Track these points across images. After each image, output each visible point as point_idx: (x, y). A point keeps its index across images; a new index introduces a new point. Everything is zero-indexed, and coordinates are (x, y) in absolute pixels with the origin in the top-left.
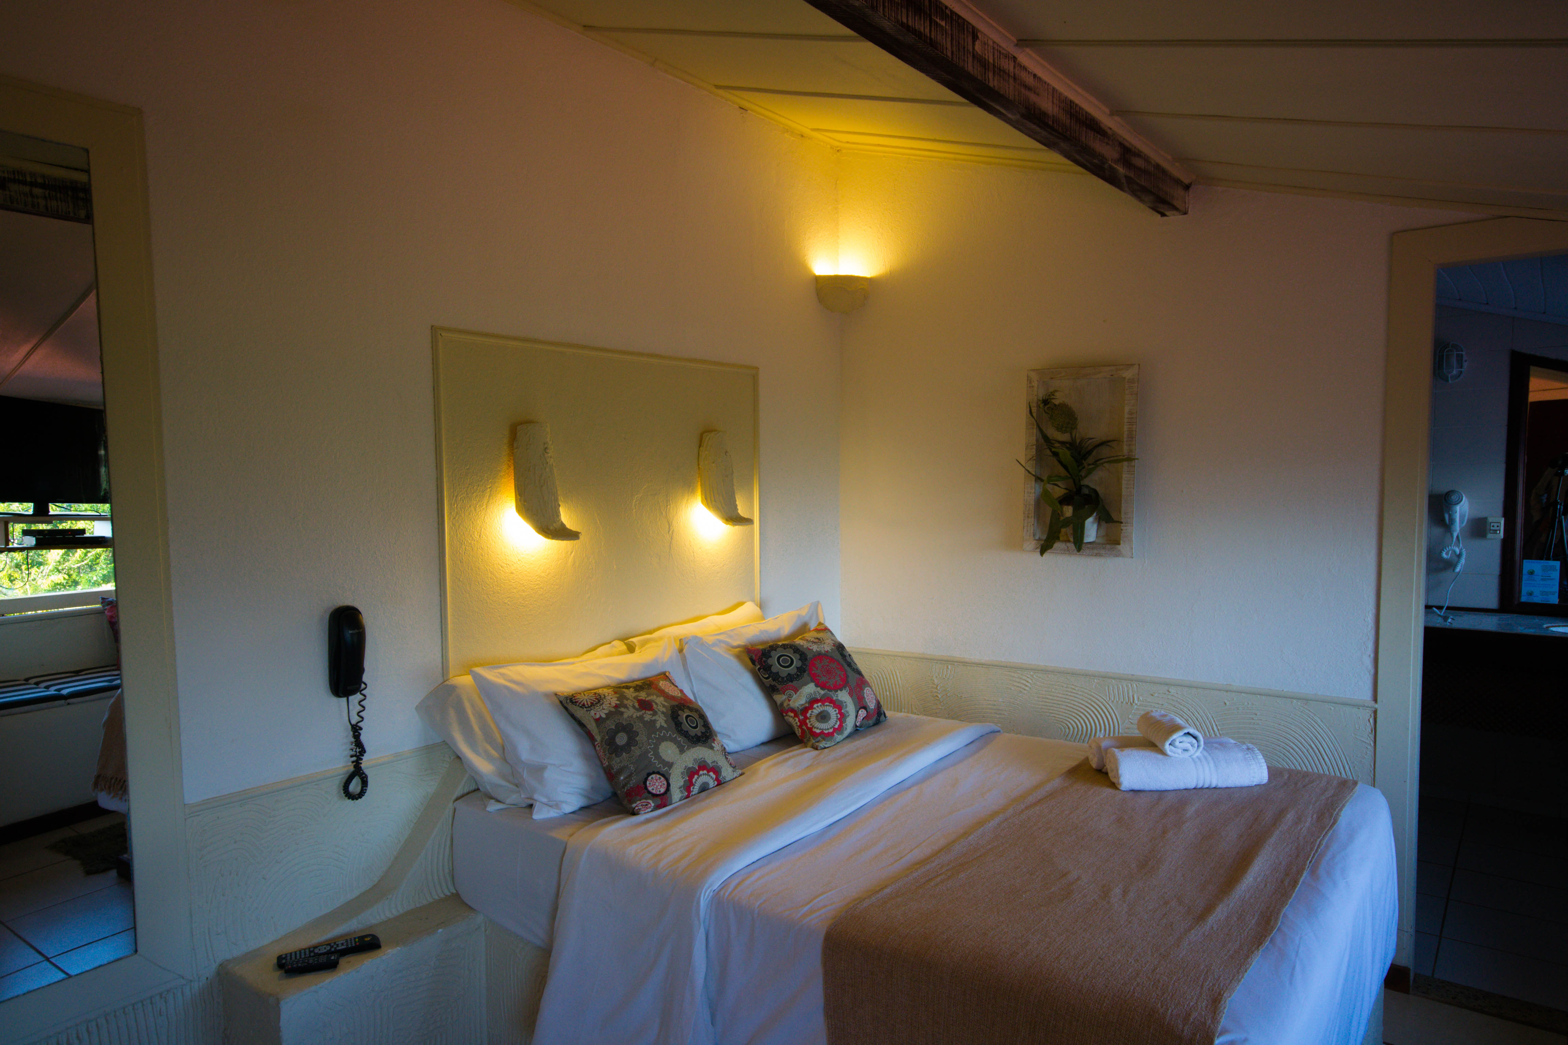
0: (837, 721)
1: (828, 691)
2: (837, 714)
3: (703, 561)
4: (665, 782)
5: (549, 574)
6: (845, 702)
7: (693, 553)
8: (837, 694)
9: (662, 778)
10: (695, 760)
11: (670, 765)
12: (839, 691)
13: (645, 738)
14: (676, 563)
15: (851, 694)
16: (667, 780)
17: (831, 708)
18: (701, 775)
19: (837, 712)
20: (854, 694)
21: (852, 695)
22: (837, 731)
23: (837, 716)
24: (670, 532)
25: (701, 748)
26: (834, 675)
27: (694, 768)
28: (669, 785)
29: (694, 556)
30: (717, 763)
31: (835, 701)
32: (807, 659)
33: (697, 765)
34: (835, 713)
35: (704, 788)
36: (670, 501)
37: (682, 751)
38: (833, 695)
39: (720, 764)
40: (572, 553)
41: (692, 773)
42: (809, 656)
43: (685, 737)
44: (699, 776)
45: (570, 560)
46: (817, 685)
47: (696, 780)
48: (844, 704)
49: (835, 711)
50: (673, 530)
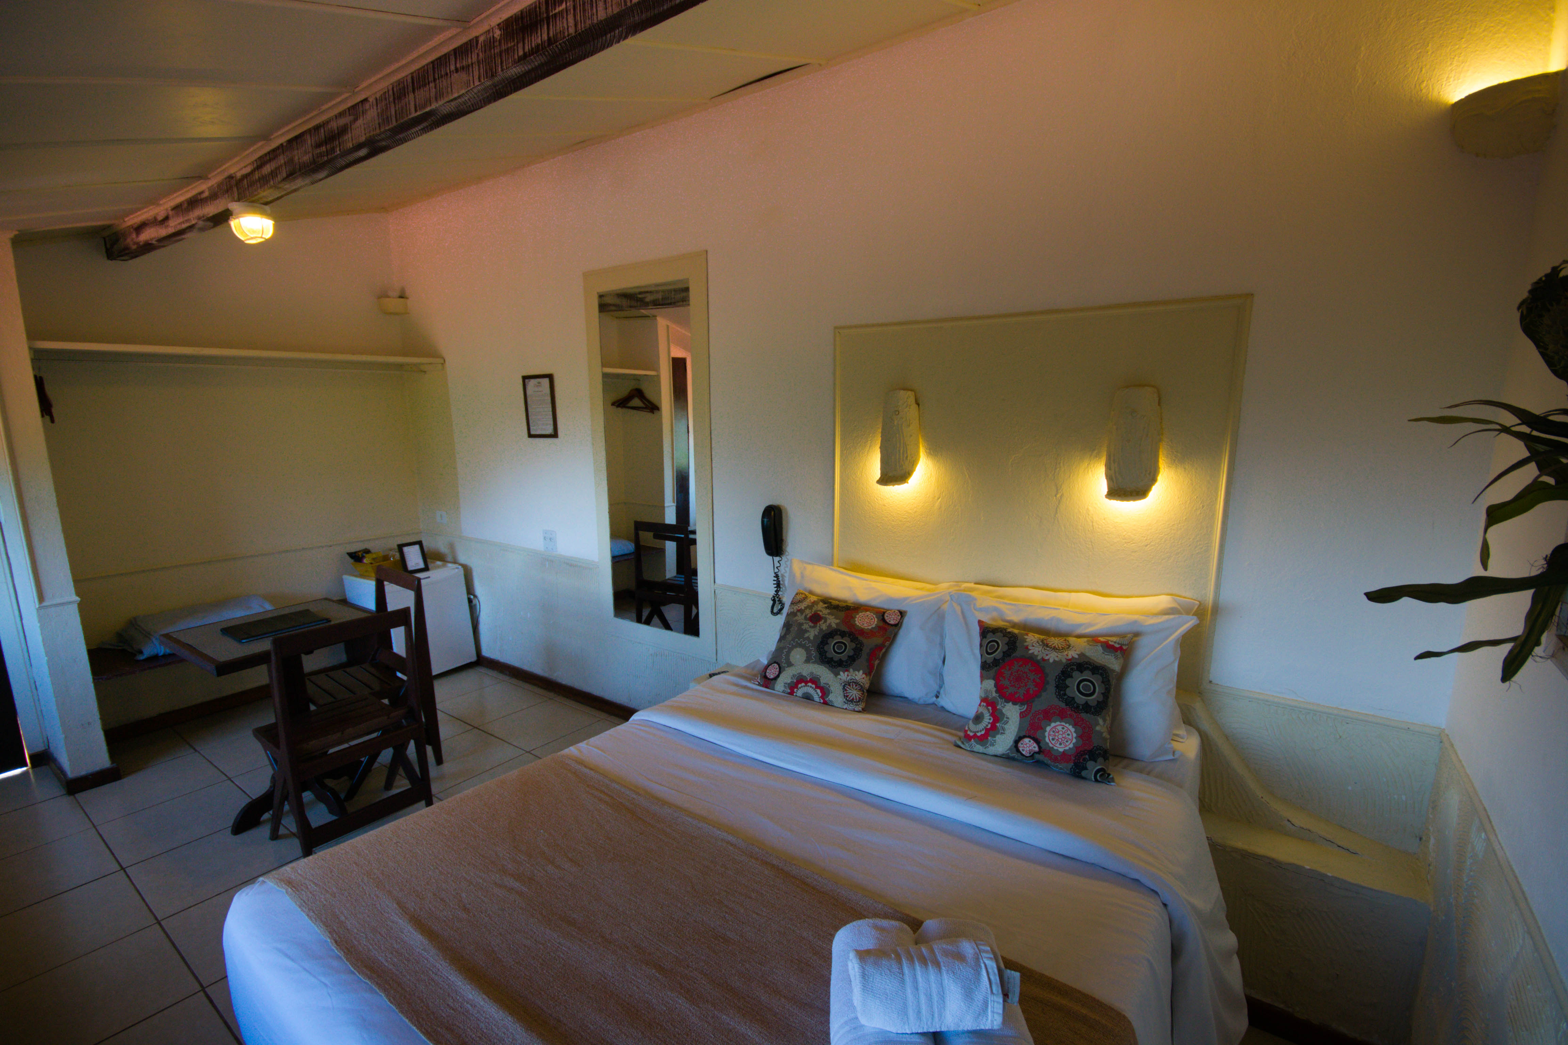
0: (983, 730)
1: (999, 696)
2: (989, 723)
3: (1107, 534)
4: (777, 673)
5: (915, 512)
6: (1008, 718)
7: (1092, 522)
8: (1005, 705)
9: (778, 670)
10: (812, 673)
11: (790, 664)
12: (1011, 703)
13: (791, 638)
14: (1063, 528)
15: (1022, 715)
16: (780, 673)
17: (988, 714)
18: (808, 686)
19: (991, 721)
20: (1028, 718)
21: (1023, 717)
22: (976, 739)
23: (987, 726)
24: (1058, 496)
25: (825, 668)
26: (1022, 685)
27: (807, 678)
28: (778, 676)
29: (1093, 526)
30: (829, 686)
31: (997, 709)
32: (1010, 656)
33: (811, 677)
34: (988, 721)
35: (807, 697)
36: (1060, 463)
37: (808, 660)
38: (1000, 703)
39: (832, 689)
40: (938, 499)
41: (801, 680)
42: (1018, 653)
43: (820, 654)
44: (806, 685)
45: (937, 504)
46: (996, 685)
47: (802, 687)
48: (1005, 719)
49: (990, 719)
50: (1062, 495)
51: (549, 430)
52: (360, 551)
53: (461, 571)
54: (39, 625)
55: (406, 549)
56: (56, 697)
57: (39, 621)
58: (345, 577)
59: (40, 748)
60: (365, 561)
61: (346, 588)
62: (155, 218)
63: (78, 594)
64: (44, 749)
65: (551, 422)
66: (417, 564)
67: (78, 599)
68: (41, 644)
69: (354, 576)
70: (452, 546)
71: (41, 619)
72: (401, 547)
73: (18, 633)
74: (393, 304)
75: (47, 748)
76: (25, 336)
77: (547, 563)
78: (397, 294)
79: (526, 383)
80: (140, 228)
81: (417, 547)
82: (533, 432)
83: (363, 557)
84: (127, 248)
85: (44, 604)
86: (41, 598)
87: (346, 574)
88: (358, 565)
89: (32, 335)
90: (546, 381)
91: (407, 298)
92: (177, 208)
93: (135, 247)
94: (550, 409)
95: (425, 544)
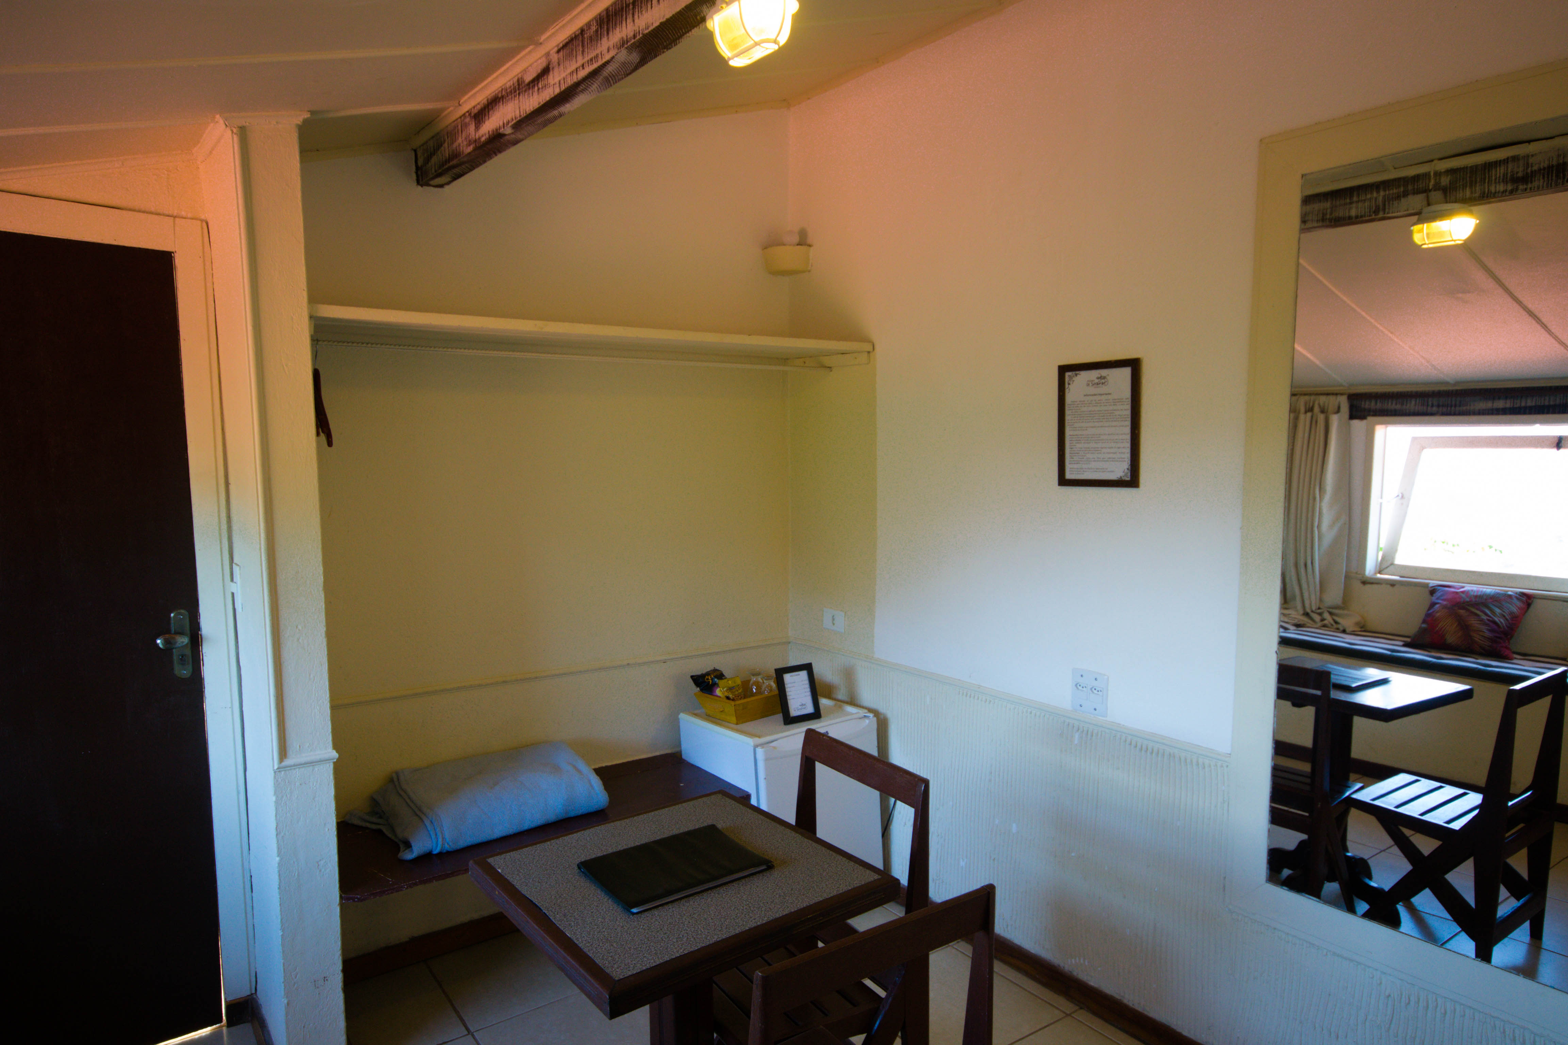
51: (1120, 470)
52: (708, 674)
53: (870, 722)
54: (274, 799)
55: (788, 678)
56: (283, 930)
57: (275, 793)
58: (683, 717)
59: (243, 992)
60: (718, 692)
61: (682, 734)
62: (520, 82)
63: (336, 747)
64: (249, 993)
65: (1127, 455)
66: (802, 705)
67: (335, 755)
68: (274, 832)
69: (696, 715)
70: (849, 674)
71: (279, 789)
72: (780, 673)
73: (238, 793)
74: (787, 256)
75: (253, 991)
76: (305, 294)
77: (1077, 736)
78: (796, 239)
79: (1067, 379)
80: (480, 115)
81: (804, 674)
82: (1069, 476)
83: (715, 685)
84: (455, 155)
85: (287, 762)
86: (283, 752)
87: (683, 712)
88: (706, 697)
89: (314, 298)
90: (1126, 373)
91: (810, 246)
92: (569, 46)
93: (470, 149)
94: (1128, 430)
95: (816, 669)
